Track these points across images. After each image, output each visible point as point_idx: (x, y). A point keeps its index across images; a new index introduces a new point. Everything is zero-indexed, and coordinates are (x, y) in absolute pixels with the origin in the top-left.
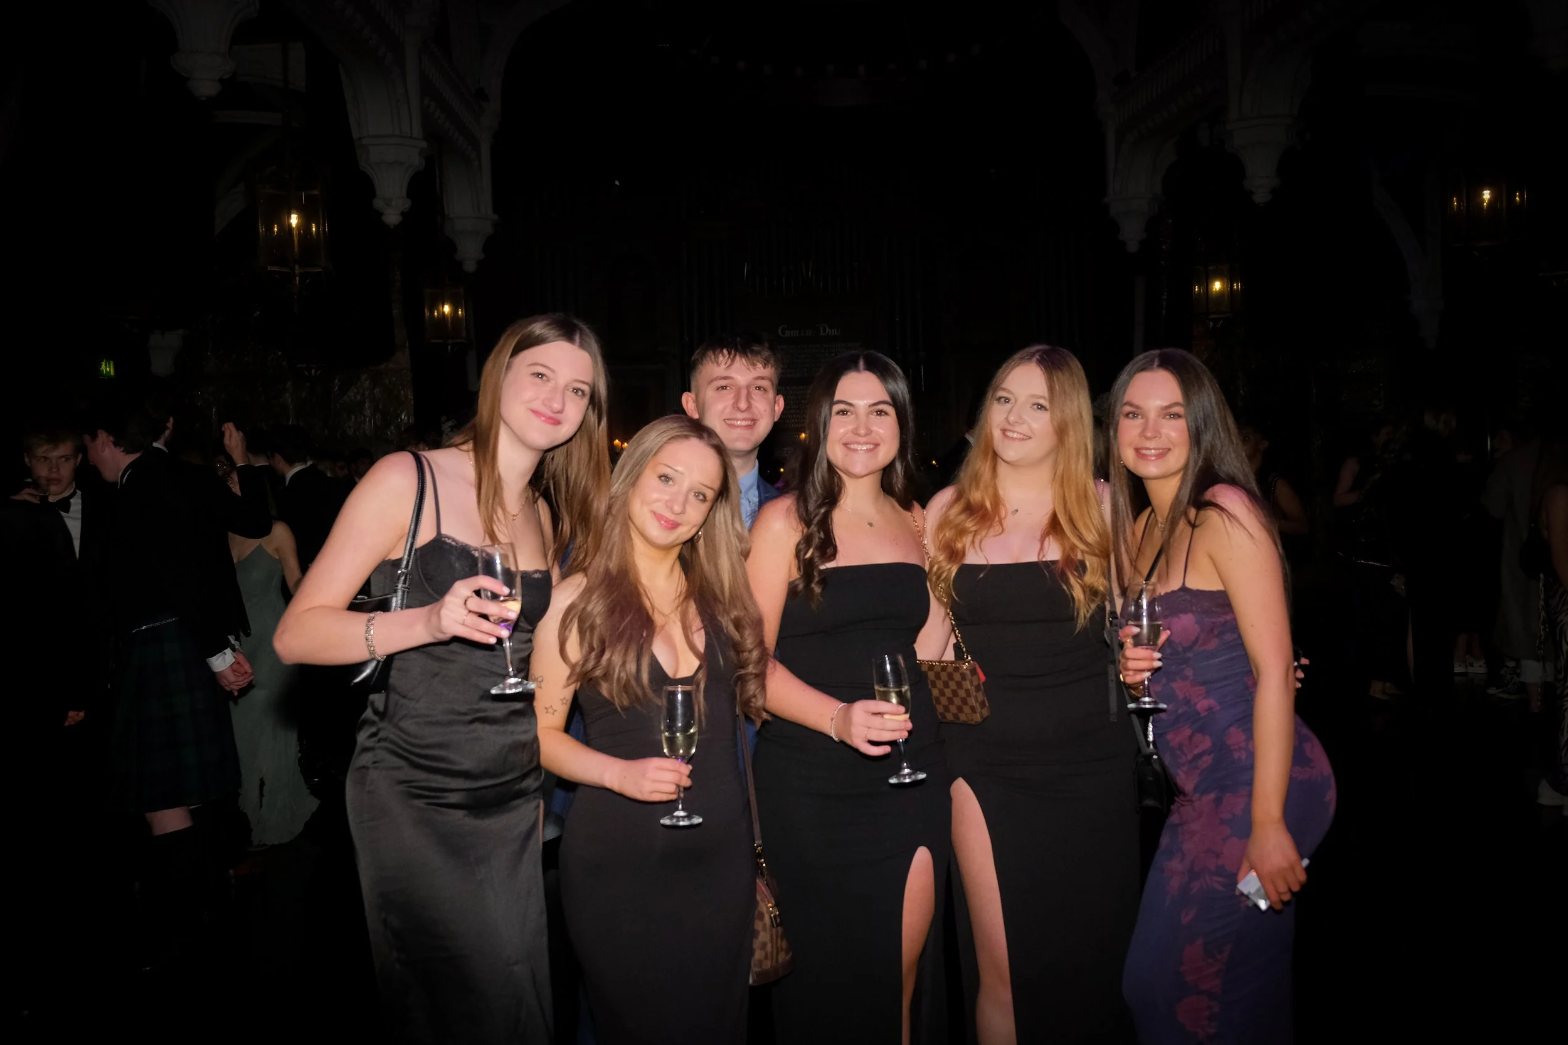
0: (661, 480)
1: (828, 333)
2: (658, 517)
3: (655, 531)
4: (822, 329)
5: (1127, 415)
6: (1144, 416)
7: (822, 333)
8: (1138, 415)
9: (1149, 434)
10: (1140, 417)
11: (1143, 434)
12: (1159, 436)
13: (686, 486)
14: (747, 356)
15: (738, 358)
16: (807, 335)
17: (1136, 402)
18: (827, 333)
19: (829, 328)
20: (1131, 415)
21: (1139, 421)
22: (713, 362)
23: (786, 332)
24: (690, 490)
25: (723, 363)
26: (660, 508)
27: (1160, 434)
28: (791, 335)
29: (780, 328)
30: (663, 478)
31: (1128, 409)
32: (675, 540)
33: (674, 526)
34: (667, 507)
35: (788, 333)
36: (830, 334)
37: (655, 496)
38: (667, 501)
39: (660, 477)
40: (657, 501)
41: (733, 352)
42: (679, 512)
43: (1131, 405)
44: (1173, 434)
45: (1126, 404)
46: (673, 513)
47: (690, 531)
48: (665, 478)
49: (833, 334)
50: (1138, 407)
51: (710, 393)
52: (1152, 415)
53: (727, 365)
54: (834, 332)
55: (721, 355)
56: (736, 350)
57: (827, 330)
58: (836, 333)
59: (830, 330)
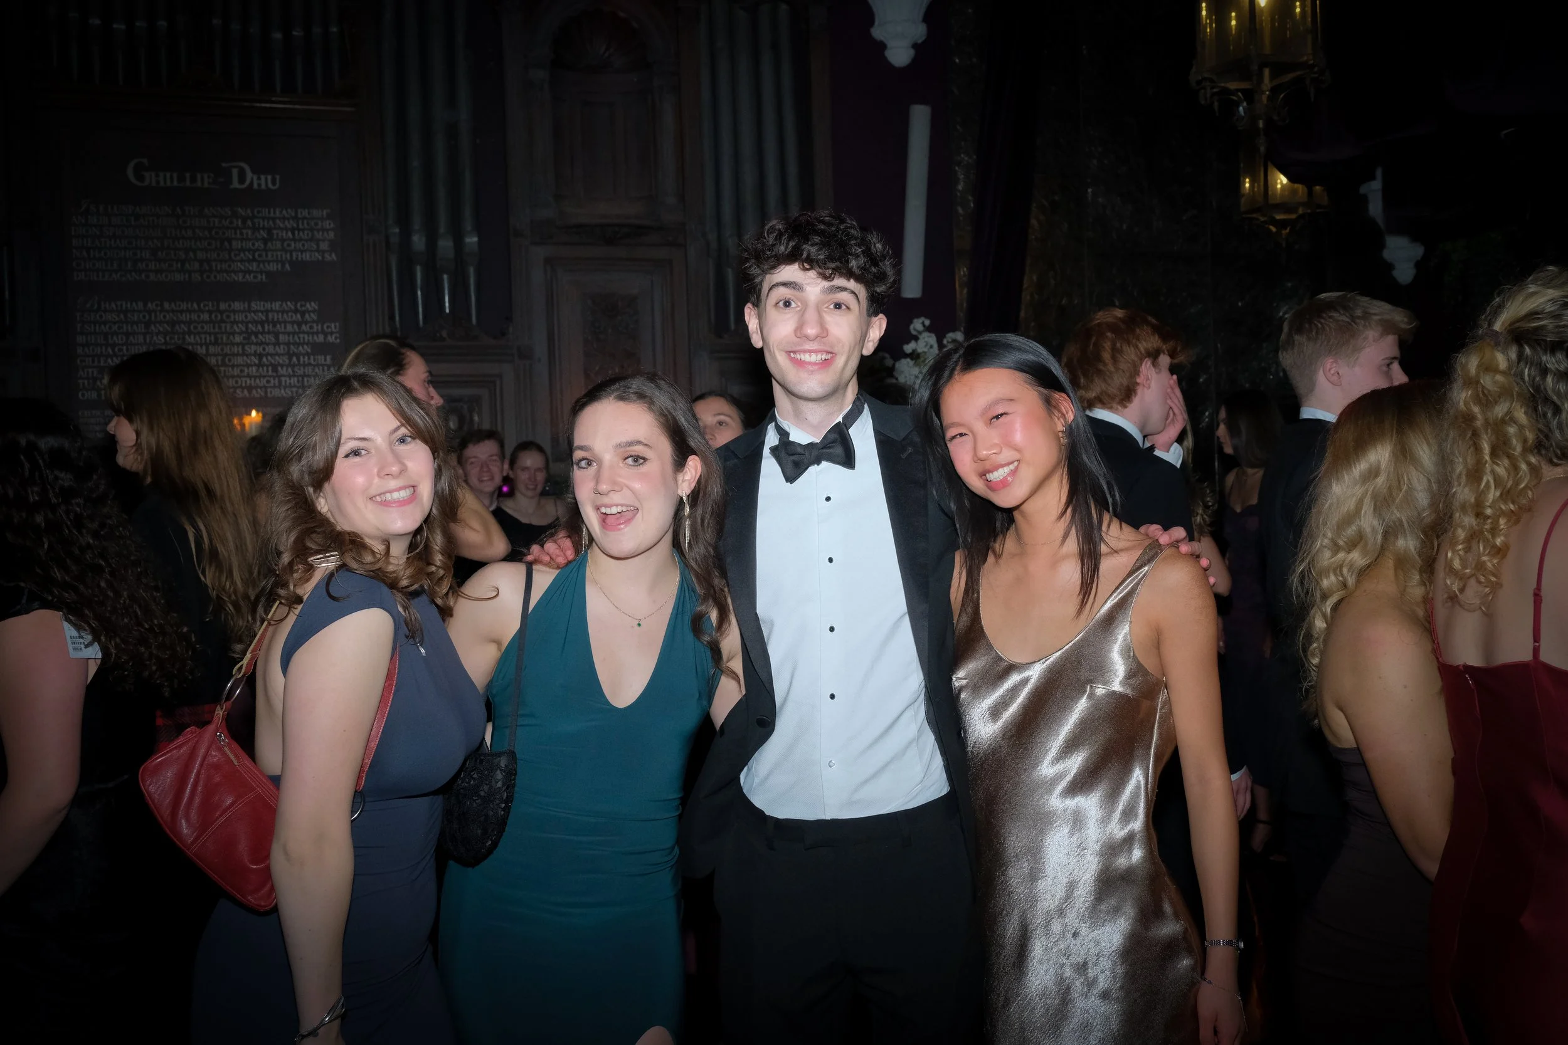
1: (252, 183)
4: (235, 172)
7: (236, 184)
16: (199, 184)
18: (248, 182)
19: (254, 172)
23: (147, 175)
28: (158, 182)
29: (132, 164)
35: (150, 178)
36: (255, 186)
49: (264, 185)
54: (265, 182)
57: (249, 175)
58: (270, 185)
59: (255, 177)
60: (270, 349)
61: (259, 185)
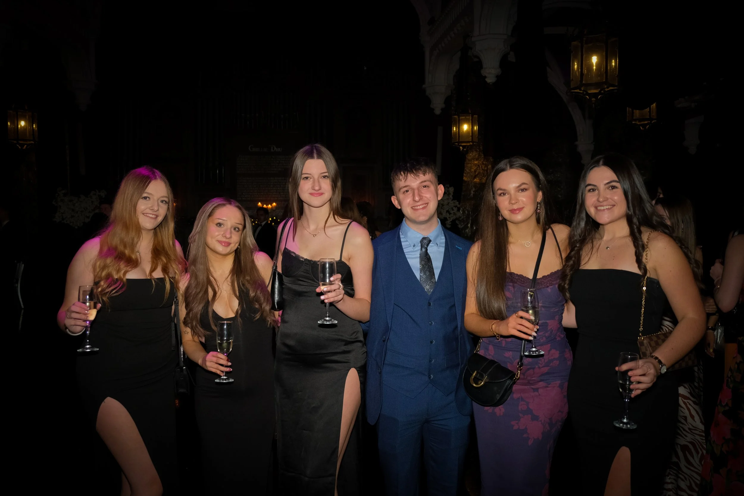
0: (217, 226)
2: (220, 242)
3: (220, 248)
4: (272, 147)
5: (500, 195)
6: (509, 193)
7: (272, 150)
8: (505, 193)
9: (513, 202)
10: (506, 194)
11: (510, 203)
12: (518, 201)
13: (229, 226)
14: (414, 173)
15: (409, 175)
17: (503, 187)
18: (275, 150)
20: (502, 195)
21: (507, 196)
22: (398, 180)
24: (231, 227)
25: (403, 179)
26: (220, 238)
27: (518, 200)
29: (250, 147)
30: (218, 225)
31: (500, 192)
32: (230, 251)
33: (229, 244)
34: (223, 237)
35: (254, 150)
37: (217, 234)
38: (222, 235)
39: (217, 224)
40: (218, 236)
41: (406, 172)
42: (229, 237)
43: (501, 189)
44: (524, 199)
45: (498, 190)
46: (227, 238)
47: (235, 245)
48: (219, 225)
49: (278, 151)
50: (504, 190)
51: (401, 196)
52: (512, 192)
53: (405, 180)
54: (279, 150)
55: (400, 175)
56: (408, 171)
57: (275, 148)
58: (280, 151)
59: (276, 149)
60: (279, 188)
61: (277, 150)
